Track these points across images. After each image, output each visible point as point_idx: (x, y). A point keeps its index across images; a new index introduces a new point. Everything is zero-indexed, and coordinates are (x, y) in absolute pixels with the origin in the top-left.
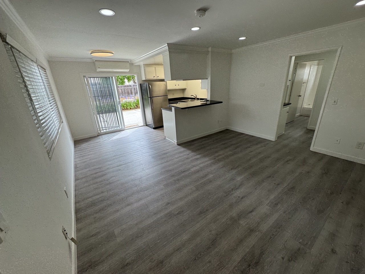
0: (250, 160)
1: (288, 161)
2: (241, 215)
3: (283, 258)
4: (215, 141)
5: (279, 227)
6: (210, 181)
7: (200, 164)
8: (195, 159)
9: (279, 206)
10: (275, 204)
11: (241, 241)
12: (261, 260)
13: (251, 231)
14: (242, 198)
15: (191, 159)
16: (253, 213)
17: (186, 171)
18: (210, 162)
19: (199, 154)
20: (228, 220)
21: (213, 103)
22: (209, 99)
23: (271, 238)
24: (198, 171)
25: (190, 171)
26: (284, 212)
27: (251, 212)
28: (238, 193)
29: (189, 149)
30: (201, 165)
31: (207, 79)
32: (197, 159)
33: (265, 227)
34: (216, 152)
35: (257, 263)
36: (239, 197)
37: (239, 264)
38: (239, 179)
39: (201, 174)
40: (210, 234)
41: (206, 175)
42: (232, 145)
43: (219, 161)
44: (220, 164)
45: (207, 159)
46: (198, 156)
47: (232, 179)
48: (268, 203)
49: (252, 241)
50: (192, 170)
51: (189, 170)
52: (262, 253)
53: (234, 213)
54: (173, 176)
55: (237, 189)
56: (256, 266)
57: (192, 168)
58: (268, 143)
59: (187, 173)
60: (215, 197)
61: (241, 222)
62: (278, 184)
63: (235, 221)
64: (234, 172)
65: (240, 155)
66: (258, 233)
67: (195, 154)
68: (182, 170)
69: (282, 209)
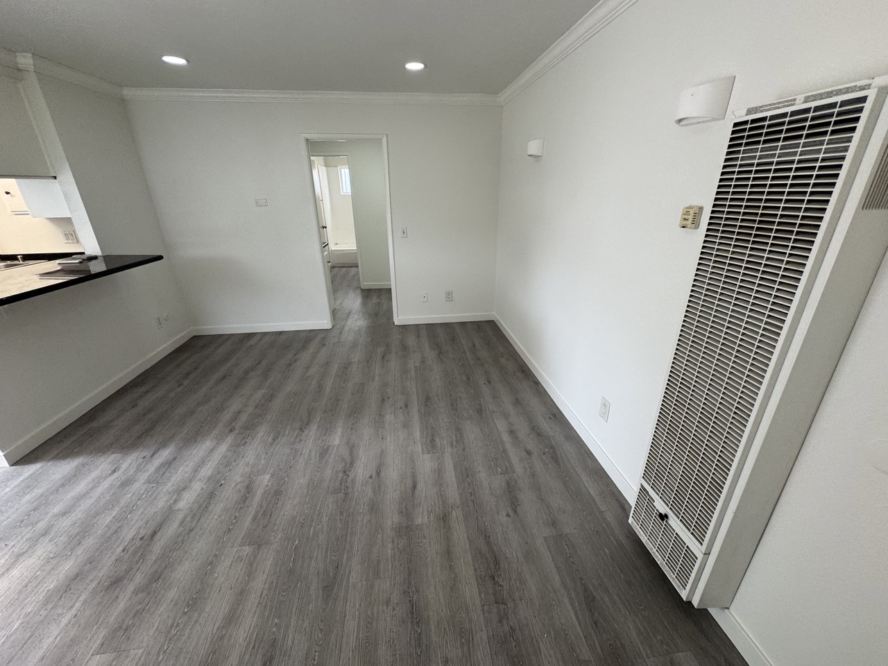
2: (406, 507)
8: (163, 465)
9: (437, 440)
10: (431, 445)
12: (495, 549)
13: (444, 518)
14: (378, 474)
15: (144, 477)
16: (420, 486)
17: (161, 525)
20: (395, 540)
21: (118, 265)
22: (91, 246)
24: (210, 497)
27: (414, 487)
28: (362, 471)
30: (206, 471)
31: (55, 178)
33: (453, 494)
35: (497, 562)
36: (371, 477)
37: (483, 596)
39: (229, 494)
41: (249, 489)
42: (247, 372)
48: (423, 449)
49: (460, 534)
52: (487, 539)
55: (352, 463)
56: (499, 567)
58: (322, 336)
59: (172, 529)
61: (419, 521)
62: (406, 406)
63: (407, 530)
64: (313, 430)
67: (146, 453)
69: (445, 442)
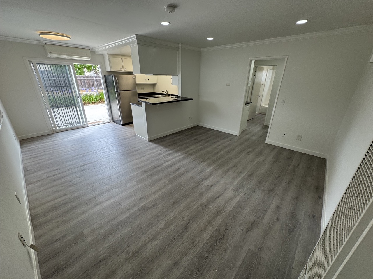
0: (218, 153)
1: (248, 152)
2: (210, 201)
3: (242, 230)
4: (187, 137)
5: (240, 207)
6: (183, 174)
7: (172, 159)
8: (168, 154)
9: (241, 190)
10: (237, 190)
11: (209, 222)
12: (226, 234)
13: (218, 213)
14: (211, 186)
15: (163, 155)
16: (221, 198)
17: (159, 166)
18: (181, 157)
19: (171, 150)
20: (199, 206)
21: (184, 99)
22: (180, 95)
23: (234, 216)
24: (170, 166)
25: (163, 166)
26: (245, 195)
27: (218, 197)
28: (207, 183)
29: (161, 145)
30: (174, 160)
31: (178, 75)
32: (169, 154)
33: (229, 208)
34: (188, 147)
35: (222, 238)
36: (208, 186)
37: (208, 241)
38: (208, 170)
39: (174, 168)
40: (183, 221)
41: (178, 169)
42: (202, 140)
43: (191, 155)
44: (191, 158)
45: (179, 154)
46: (170, 152)
47: (202, 171)
48: (232, 189)
49: (219, 220)
50: (165, 165)
51: (162, 164)
52: (226, 229)
53: (204, 200)
54: (145, 172)
55: (206, 179)
56: (221, 240)
57: (164, 163)
58: (233, 137)
59: (159, 168)
60: (187, 188)
61: (210, 207)
62: (240, 173)
63: (204, 206)
64: (204, 164)
65: (209, 149)
66: (223, 213)
67: (167, 150)
68: (154, 165)
69: (243, 192)
